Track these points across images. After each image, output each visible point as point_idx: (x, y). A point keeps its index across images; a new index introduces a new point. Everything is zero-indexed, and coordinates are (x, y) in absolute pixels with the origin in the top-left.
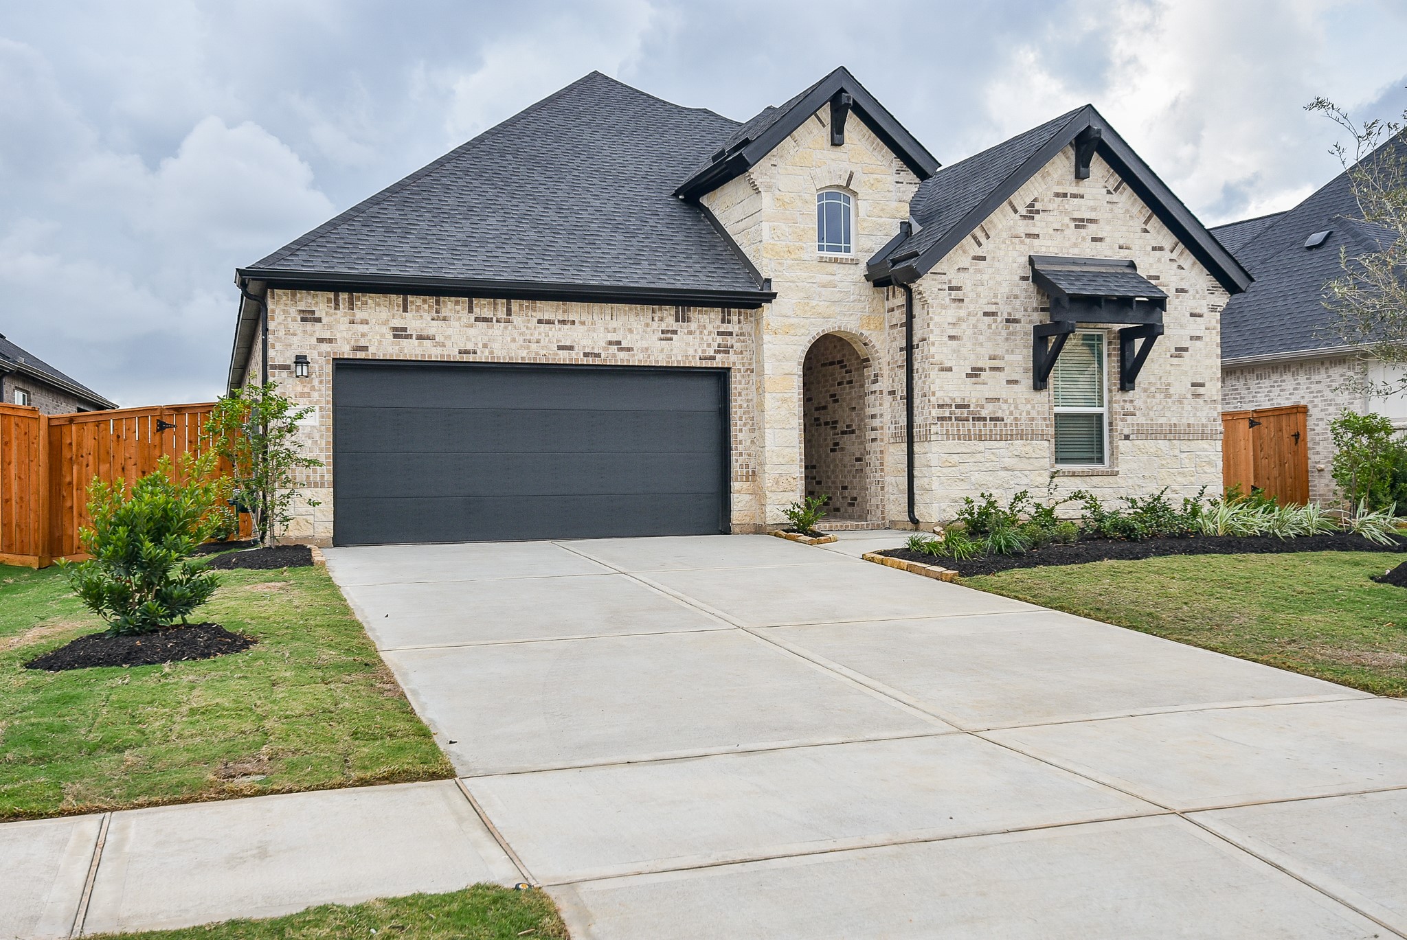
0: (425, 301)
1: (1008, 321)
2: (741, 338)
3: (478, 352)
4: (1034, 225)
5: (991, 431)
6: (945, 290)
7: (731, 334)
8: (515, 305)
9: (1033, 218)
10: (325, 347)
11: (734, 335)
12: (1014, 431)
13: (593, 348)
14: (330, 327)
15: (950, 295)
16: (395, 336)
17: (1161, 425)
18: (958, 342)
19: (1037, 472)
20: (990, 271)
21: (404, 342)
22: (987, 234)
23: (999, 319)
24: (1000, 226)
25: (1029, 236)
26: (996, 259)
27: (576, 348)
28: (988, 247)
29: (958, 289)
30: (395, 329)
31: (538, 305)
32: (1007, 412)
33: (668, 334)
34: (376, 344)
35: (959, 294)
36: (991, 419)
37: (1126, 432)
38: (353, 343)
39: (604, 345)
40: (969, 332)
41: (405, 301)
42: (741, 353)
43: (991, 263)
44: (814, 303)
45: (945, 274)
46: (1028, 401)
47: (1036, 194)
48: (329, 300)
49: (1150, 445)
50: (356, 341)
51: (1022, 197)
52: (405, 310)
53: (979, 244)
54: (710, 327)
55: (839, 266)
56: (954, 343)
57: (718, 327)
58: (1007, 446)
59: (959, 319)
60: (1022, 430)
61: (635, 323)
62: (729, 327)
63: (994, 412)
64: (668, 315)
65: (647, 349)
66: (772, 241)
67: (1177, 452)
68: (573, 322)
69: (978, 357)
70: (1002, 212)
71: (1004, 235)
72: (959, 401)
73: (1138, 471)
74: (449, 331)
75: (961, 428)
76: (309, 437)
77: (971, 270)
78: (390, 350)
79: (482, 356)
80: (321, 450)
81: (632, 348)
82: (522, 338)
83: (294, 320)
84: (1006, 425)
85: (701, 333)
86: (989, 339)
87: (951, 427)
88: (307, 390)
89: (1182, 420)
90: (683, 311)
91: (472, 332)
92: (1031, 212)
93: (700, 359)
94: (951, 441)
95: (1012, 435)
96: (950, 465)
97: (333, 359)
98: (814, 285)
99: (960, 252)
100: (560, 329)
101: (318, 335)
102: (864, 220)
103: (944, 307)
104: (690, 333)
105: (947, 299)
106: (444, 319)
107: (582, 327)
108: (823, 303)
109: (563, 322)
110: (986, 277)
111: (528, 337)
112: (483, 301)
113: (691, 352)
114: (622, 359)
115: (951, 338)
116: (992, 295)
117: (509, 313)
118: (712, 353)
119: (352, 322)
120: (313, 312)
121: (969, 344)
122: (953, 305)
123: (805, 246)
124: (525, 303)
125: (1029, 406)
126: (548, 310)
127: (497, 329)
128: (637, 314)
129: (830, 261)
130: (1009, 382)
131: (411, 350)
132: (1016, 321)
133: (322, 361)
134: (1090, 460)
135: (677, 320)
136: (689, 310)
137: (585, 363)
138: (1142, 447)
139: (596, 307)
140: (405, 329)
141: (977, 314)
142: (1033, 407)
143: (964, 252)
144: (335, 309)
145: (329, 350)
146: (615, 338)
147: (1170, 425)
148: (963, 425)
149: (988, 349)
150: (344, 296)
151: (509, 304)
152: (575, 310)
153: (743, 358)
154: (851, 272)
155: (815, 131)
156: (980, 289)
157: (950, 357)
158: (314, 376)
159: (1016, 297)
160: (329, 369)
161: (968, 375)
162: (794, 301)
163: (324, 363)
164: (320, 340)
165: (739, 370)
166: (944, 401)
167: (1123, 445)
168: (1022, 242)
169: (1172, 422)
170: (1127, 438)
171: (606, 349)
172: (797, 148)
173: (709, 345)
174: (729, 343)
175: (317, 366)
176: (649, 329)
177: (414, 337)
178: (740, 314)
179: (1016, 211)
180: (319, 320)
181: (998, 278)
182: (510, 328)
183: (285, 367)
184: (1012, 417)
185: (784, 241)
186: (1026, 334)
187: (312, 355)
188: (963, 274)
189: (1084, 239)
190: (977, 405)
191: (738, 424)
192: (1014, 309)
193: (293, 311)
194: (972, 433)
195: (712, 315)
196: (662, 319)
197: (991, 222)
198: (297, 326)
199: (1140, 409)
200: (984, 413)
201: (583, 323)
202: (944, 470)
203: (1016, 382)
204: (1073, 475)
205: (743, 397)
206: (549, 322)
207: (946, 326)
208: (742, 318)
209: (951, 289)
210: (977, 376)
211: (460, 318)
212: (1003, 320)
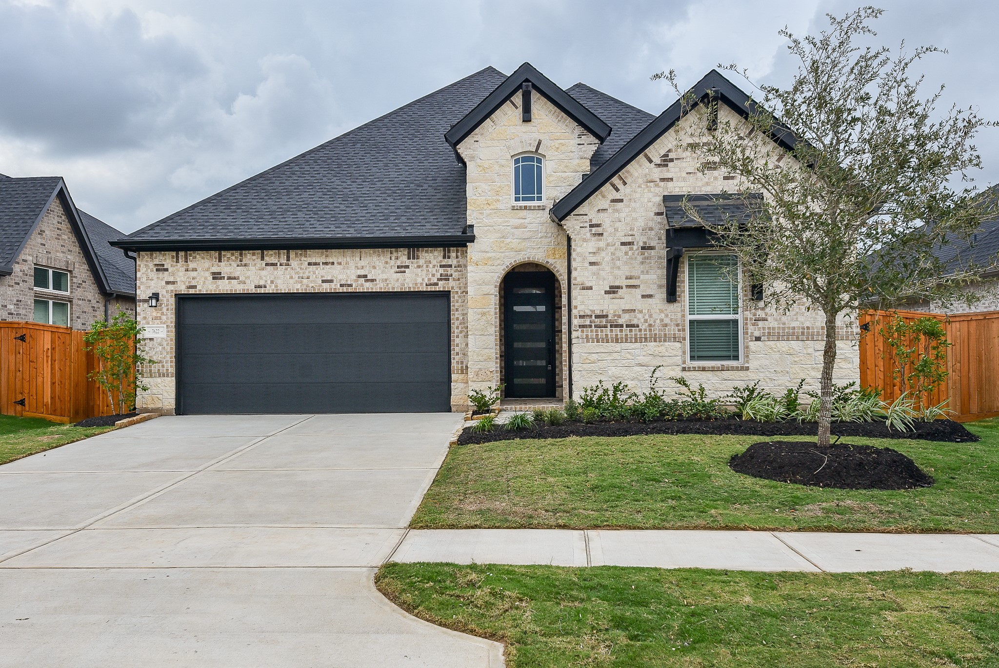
0: (233, 255)
1: (643, 248)
2: (458, 269)
3: (268, 286)
4: (668, 171)
5: (626, 335)
6: (586, 227)
7: (450, 266)
8: (292, 254)
9: (667, 166)
10: (170, 287)
11: (453, 267)
12: (648, 335)
13: (347, 280)
14: (173, 274)
15: (591, 231)
16: (214, 278)
17: (794, 328)
18: (598, 267)
19: (670, 367)
20: (627, 210)
21: (219, 282)
22: (624, 181)
23: (635, 247)
24: (636, 174)
25: (663, 180)
26: (633, 201)
27: (335, 281)
28: (624, 191)
29: (598, 225)
30: (213, 273)
31: (308, 253)
32: (642, 320)
33: (402, 269)
34: (202, 284)
35: (600, 230)
36: (627, 326)
37: (757, 334)
38: (187, 284)
39: (355, 278)
40: (608, 258)
41: (220, 255)
42: (459, 279)
43: (628, 204)
44: (508, 241)
45: (586, 215)
46: (661, 311)
47: (670, 146)
48: (173, 257)
49: (783, 345)
50: (190, 282)
51: (656, 151)
52: (220, 261)
53: (617, 190)
54: (434, 262)
55: (528, 212)
56: (594, 268)
57: (441, 261)
58: (642, 347)
59: (599, 249)
60: (656, 334)
61: (378, 262)
62: (449, 262)
63: (630, 320)
64: (402, 256)
65: (386, 280)
66: (475, 197)
67: (811, 351)
68: (333, 263)
69: (616, 277)
70: (638, 162)
71: (640, 181)
72: (598, 313)
73: (771, 367)
74: (249, 273)
75: (599, 334)
76: (160, 344)
77: (610, 211)
78: (210, 287)
79: (270, 289)
80: (167, 353)
81: (376, 280)
82: (297, 276)
83: (152, 271)
84: (640, 330)
85: (427, 266)
86: (626, 263)
87: (591, 332)
88: (159, 315)
89: (816, 324)
90: (414, 252)
91: (263, 273)
92: (665, 161)
93: (426, 285)
94: (590, 344)
95: (646, 339)
96: (590, 362)
97: (175, 294)
98: (508, 228)
99: (600, 197)
100: (323, 269)
101: (166, 279)
102: (551, 176)
103: (585, 240)
104: (419, 267)
105: (588, 234)
106: (245, 265)
107: (339, 266)
108: (515, 240)
109: (326, 264)
110: (623, 215)
111: (301, 275)
112: (271, 252)
113: (419, 280)
114: (368, 287)
115: (592, 264)
116: (628, 228)
117: (288, 259)
118: (436, 281)
119: (187, 270)
120: (163, 265)
121: (608, 269)
122: (593, 238)
123: (501, 198)
124: (299, 252)
125: (663, 315)
126: (315, 256)
127: (281, 270)
128: (379, 256)
129: (521, 208)
130: (643, 296)
131: (224, 287)
132: (651, 248)
133: (168, 296)
134: (728, 358)
135: (409, 258)
136: (418, 251)
137: (341, 291)
138: (775, 347)
139: (349, 252)
140: (220, 273)
141: (615, 244)
142: (667, 316)
143: (604, 197)
144: (176, 262)
145: (173, 289)
146: (363, 273)
147: (803, 328)
148: (602, 331)
149: (625, 271)
150: (182, 254)
151: (288, 254)
152: (335, 256)
153: (460, 284)
154: (538, 216)
155: (510, 113)
156: (618, 224)
157: (591, 279)
158: (163, 305)
159: (651, 229)
160: (172, 301)
161: (606, 292)
162: (492, 240)
163: (170, 297)
164: (168, 283)
165: (457, 293)
166: (585, 312)
167: (753, 345)
168: (657, 186)
169: (805, 325)
170: (758, 339)
171: (356, 281)
172: (494, 127)
173: (433, 275)
174: (449, 273)
175: (165, 299)
176: (388, 265)
177: (226, 278)
178: (457, 251)
179: (651, 161)
180: (167, 270)
181: (634, 215)
182: (289, 269)
183: (145, 301)
184: (647, 324)
185: (484, 196)
186: (660, 258)
187: (162, 293)
188: (603, 214)
189: (716, 178)
190: (615, 316)
191: (456, 332)
192: (649, 238)
193: (151, 265)
194: (609, 337)
195: (436, 253)
196: (397, 258)
197: (628, 172)
198: (153, 275)
199: (772, 315)
200: (620, 322)
201: (340, 264)
202: (584, 366)
203: (650, 296)
204: (704, 369)
205: (460, 312)
206: (316, 264)
207: (587, 255)
208: (459, 254)
209: (591, 226)
210: (614, 292)
211: (255, 264)
212: (638, 247)
